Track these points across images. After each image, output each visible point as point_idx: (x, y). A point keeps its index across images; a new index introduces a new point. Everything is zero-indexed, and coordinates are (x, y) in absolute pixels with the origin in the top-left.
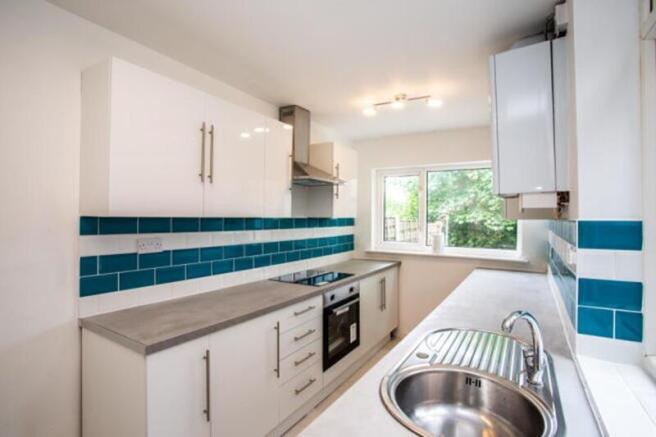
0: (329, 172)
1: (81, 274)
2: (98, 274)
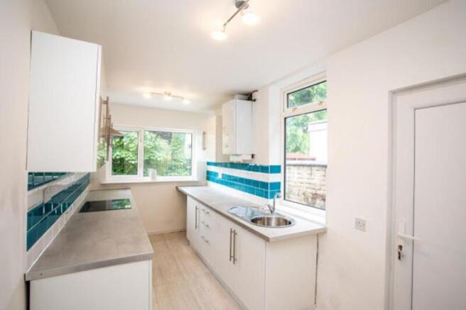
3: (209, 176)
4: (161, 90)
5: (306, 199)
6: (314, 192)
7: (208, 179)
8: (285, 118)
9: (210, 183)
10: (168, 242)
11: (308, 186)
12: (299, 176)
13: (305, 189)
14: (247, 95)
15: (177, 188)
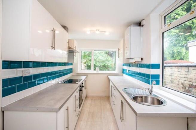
0: (73, 48)
1: (3, 87)
2: (9, 86)
3: (123, 71)
4: (94, 29)
5: (184, 87)
6: (191, 83)
7: (123, 72)
8: (163, 33)
9: (124, 75)
10: (102, 101)
11: (186, 79)
12: (179, 73)
13: (183, 82)
14: (138, 24)
15: (108, 76)
